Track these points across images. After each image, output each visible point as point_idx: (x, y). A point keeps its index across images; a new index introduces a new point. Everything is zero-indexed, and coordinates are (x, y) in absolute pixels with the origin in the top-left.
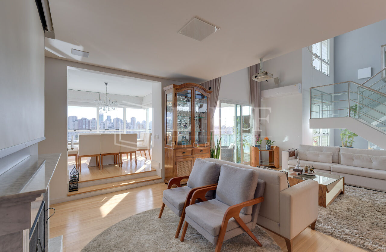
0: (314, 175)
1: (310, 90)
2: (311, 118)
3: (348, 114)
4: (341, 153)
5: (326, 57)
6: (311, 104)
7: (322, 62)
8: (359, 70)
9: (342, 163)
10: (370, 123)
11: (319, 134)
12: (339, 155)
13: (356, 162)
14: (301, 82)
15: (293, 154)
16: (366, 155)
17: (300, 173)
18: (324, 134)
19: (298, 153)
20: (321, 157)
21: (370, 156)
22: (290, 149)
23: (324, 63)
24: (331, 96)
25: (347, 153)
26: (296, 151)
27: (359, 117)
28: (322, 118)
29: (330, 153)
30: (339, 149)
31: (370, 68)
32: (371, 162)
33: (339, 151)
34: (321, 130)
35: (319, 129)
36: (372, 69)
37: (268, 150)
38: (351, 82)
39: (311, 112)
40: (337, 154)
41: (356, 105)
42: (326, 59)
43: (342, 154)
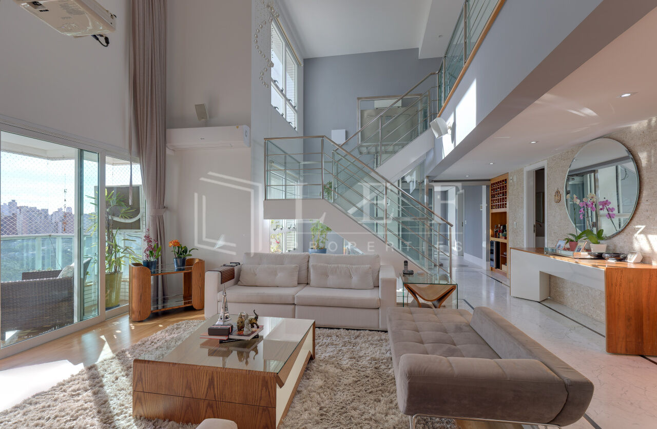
0: (257, 337)
1: (265, 143)
2: (265, 200)
3: (320, 195)
4: (311, 264)
5: (293, 96)
6: (266, 171)
7: (287, 102)
8: (332, 131)
9: (312, 282)
10: (346, 211)
11: (282, 229)
12: (308, 268)
13: (332, 280)
14: (249, 125)
15: (230, 276)
16: (344, 265)
17: (225, 338)
18: (289, 228)
19: (240, 271)
20: (281, 277)
21: (348, 265)
22: (224, 265)
23: (289, 105)
24: (298, 164)
25: (320, 264)
26: (236, 269)
27: (334, 200)
28: (285, 199)
29: (294, 265)
30: (307, 257)
31: (345, 130)
32: (350, 277)
33: (308, 261)
34: (284, 222)
35: (281, 220)
36: (347, 133)
37: (179, 270)
38: (324, 139)
39: (266, 187)
40: (305, 267)
41: (331, 183)
42: (293, 99)
43: (313, 266)
